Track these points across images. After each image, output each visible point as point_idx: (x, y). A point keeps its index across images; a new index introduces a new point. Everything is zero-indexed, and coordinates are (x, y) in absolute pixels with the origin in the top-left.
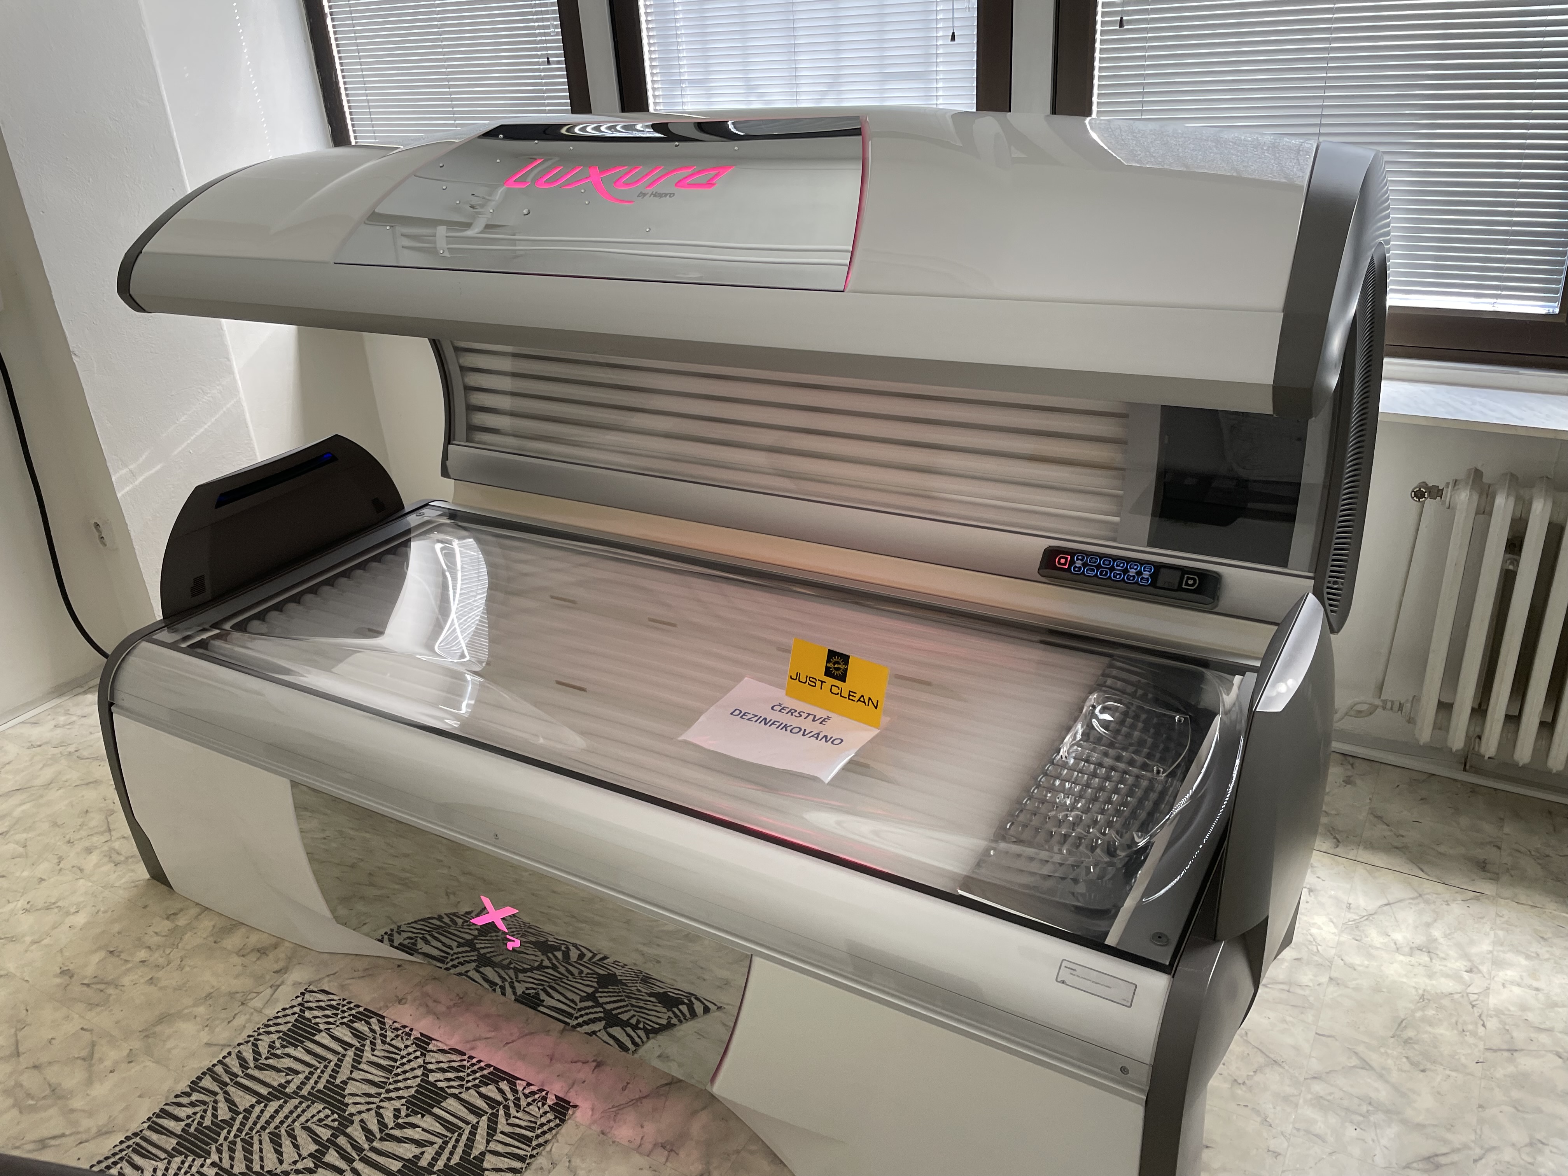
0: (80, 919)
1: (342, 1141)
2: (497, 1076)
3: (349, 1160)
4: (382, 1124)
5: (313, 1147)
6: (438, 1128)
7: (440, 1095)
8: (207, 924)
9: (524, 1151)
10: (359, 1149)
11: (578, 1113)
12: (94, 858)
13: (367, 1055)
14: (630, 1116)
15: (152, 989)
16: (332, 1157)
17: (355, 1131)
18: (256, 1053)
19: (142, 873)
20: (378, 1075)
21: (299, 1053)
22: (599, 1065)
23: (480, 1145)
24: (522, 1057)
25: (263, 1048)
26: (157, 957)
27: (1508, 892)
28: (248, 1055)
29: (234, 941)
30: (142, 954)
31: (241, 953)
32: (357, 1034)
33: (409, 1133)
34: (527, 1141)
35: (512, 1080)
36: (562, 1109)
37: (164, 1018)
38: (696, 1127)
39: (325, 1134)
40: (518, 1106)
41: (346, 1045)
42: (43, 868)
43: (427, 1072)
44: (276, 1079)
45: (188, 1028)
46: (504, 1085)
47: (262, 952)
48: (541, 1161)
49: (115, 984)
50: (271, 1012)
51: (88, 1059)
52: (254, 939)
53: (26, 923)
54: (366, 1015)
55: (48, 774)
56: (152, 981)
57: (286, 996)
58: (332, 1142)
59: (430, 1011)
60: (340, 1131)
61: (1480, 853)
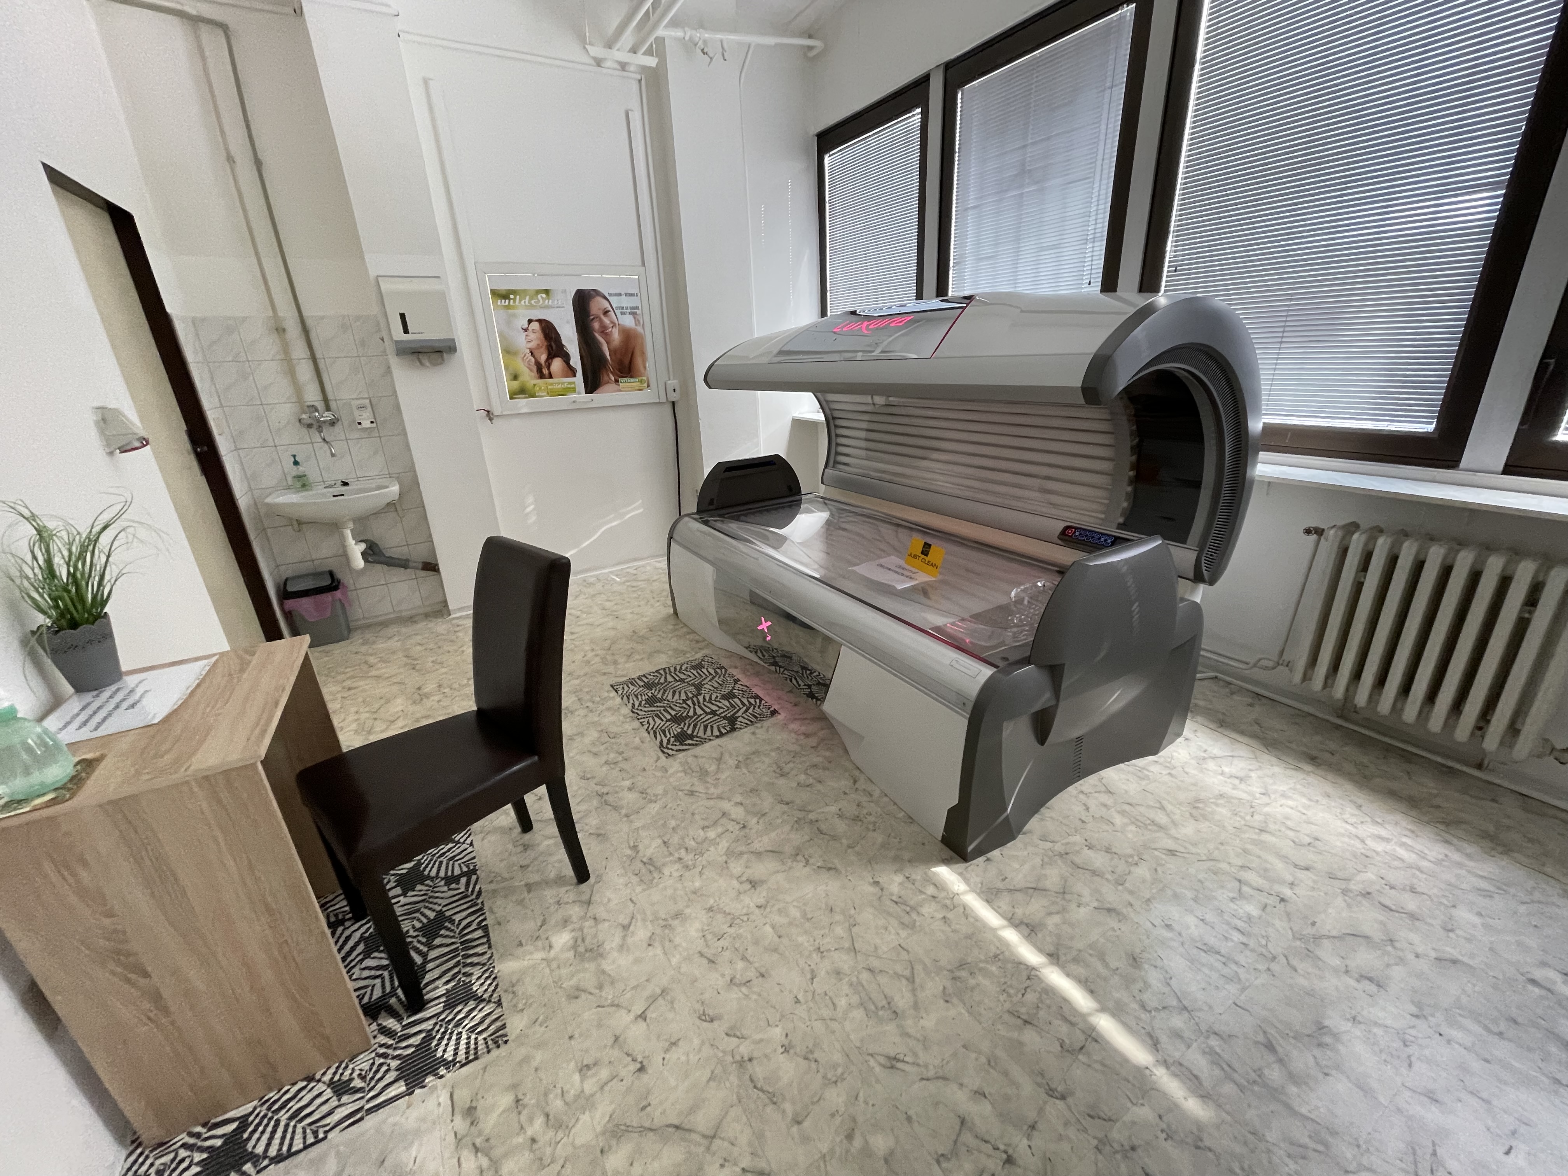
0: (645, 619)
1: (695, 699)
2: (756, 697)
3: (694, 704)
4: (710, 698)
5: (685, 698)
6: (728, 705)
7: (734, 696)
8: (685, 630)
9: (754, 720)
10: (699, 702)
11: (779, 717)
12: (658, 604)
13: (716, 679)
14: (798, 723)
15: (658, 643)
16: (690, 702)
17: (701, 698)
18: (681, 668)
19: (672, 611)
20: (716, 685)
21: (695, 672)
22: (795, 705)
23: (740, 714)
24: (769, 695)
25: (684, 668)
26: (663, 635)
27: (1319, 772)
28: (678, 668)
29: (691, 636)
30: (660, 633)
31: (691, 641)
32: (716, 673)
33: (718, 703)
34: (756, 717)
35: (761, 700)
36: (774, 713)
37: (658, 652)
38: (821, 734)
39: (690, 695)
40: (759, 707)
41: (710, 674)
42: (642, 603)
43: (733, 688)
44: (682, 676)
45: (663, 656)
46: (758, 701)
47: (697, 642)
48: (759, 725)
49: (647, 639)
50: (691, 659)
51: (629, 656)
52: (697, 638)
53: (629, 616)
54: (721, 668)
55: (655, 577)
56: (659, 641)
57: (699, 656)
58: (692, 699)
59: (744, 673)
60: (696, 696)
61: (1315, 753)
